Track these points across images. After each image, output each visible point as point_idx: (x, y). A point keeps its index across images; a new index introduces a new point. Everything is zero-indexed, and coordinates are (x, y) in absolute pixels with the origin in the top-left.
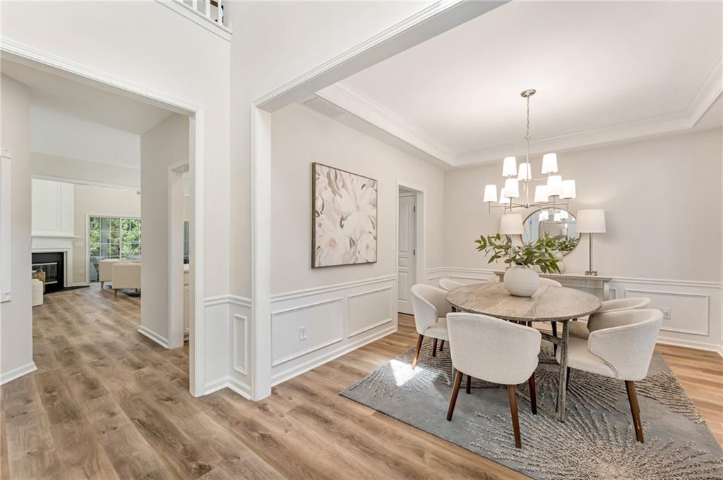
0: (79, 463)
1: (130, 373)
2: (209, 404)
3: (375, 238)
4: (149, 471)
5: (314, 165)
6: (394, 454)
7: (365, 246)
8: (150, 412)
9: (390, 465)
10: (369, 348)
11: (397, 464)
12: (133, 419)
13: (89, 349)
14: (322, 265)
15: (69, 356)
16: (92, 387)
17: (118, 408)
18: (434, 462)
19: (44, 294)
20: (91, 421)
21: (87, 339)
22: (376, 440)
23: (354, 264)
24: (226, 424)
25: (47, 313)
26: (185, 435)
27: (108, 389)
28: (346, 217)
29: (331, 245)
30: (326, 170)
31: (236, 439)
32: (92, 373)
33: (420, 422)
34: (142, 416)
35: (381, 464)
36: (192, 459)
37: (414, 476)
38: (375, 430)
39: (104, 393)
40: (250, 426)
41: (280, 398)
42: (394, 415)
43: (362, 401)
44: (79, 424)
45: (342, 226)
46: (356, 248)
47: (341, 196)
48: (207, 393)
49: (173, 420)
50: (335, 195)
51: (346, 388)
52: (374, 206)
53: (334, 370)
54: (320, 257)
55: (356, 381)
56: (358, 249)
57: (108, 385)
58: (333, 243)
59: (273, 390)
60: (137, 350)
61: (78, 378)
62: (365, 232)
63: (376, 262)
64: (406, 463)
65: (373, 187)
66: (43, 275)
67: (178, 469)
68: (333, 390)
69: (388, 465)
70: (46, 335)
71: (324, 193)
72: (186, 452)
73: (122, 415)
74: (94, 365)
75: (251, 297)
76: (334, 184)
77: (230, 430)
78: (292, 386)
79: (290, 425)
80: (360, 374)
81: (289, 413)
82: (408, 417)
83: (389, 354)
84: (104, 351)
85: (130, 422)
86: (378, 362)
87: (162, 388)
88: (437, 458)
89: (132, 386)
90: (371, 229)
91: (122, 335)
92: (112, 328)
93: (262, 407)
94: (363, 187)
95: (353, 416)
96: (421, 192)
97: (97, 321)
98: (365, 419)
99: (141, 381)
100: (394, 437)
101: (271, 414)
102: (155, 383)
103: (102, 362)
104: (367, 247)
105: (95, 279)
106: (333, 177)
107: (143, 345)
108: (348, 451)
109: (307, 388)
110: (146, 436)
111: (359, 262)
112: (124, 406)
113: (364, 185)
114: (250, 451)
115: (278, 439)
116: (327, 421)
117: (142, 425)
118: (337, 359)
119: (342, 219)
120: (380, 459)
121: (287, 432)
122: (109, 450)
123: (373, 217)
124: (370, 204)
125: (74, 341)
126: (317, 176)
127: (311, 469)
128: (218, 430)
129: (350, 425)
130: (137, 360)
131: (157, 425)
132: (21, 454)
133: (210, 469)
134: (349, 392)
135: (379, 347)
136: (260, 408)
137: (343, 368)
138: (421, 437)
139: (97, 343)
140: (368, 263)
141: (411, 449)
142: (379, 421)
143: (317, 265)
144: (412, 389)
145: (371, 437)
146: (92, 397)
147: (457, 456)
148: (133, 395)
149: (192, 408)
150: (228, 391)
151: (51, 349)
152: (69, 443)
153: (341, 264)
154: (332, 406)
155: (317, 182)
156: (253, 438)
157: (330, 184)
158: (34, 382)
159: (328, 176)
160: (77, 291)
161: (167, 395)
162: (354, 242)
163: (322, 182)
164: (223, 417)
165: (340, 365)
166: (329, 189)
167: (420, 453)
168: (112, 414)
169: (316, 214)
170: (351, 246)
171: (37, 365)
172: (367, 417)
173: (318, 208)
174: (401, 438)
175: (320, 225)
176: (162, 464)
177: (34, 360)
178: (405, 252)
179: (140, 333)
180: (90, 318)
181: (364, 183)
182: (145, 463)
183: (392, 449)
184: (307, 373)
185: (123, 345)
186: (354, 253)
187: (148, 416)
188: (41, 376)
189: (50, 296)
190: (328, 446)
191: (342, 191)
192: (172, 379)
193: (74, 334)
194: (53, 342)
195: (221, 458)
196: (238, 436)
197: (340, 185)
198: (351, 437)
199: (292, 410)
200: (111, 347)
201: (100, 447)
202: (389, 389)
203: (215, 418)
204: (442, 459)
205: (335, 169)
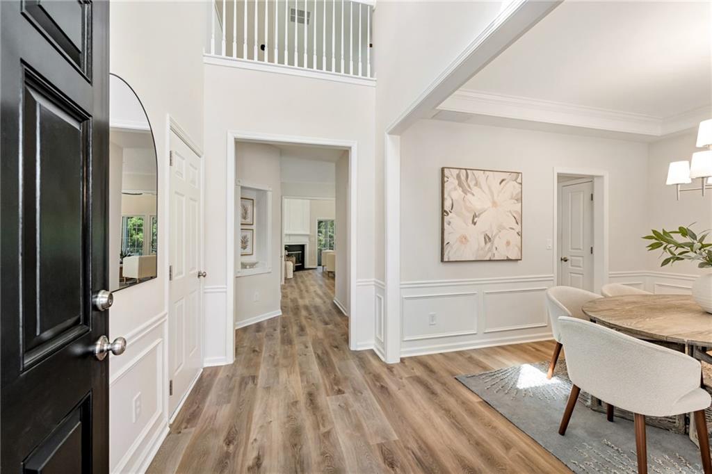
0: (286, 367)
1: (321, 326)
2: (357, 356)
3: (520, 234)
4: (314, 382)
5: (443, 170)
6: (480, 437)
7: (505, 242)
8: (324, 352)
9: (471, 442)
10: (509, 348)
11: (478, 444)
12: (315, 353)
13: (306, 308)
14: (451, 260)
15: (296, 310)
16: (302, 329)
17: (310, 345)
18: (517, 458)
19: (294, 271)
20: (297, 347)
21: (307, 302)
22: (469, 421)
23: (490, 260)
24: (363, 372)
25: (293, 283)
26: (337, 370)
27: (308, 332)
28: (479, 215)
29: (462, 242)
30: (455, 172)
31: (365, 383)
32: (304, 322)
33: (523, 424)
34: (320, 352)
35: (463, 438)
36: (336, 384)
37: (489, 459)
38: (472, 413)
39: (306, 334)
40: (377, 378)
41: (406, 366)
42: (498, 409)
43: (473, 389)
44: (291, 347)
45: (474, 223)
46: (493, 243)
47: (473, 195)
48: (359, 349)
49: (335, 359)
50: (466, 194)
51: (464, 374)
52: (517, 200)
53: (460, 358)
54: (449, 252)
55: (478, 372)
56: (496, 244)
57: (309, 330)
58: (464, 240)
59: (402, 360)
60: (329, 313)
61: (297, 323)
62: (504, 228)
63: (521, 260)
64: (488, 447)
65: (515, 180)
66: (294, 259)
67: (328, 387)
68: (452, 374)
69: (469, 441)
70: (290, 296)
71: (454, 193)
72: (334, 379)
73: (311, 348)
74: (306, 318)
75: (384, 281)
76: (465, 184)
77: (364, 376)
78: (419, 361)
79: (404, 386)
80: (485, 368)
81: (406, 378)
82: (513, 415)
83: (529, 358)
84: (313, 311)
85: (313, 354)
86: (509, 363)
87: (335, 340)
88: (523, 457)
89: (320, 334)
90: (514, 225)
91: (325, 302)
92: (321, 297)
93: (390, 368)
94: (501, 183)
95: (457, 397)
96: (601, 177)
97: (315, 291)
98: (469, 403)
99: (325, 332)
100: (488, 425)
101: (394, 375)
102: (333, 335)
103: (310, 317)
104: (508, 243)
105: (319, 265)
106: (463, 178)
107: (334, 311)
108: (439, 420)
109: (430, 365)
110: (318, 364)
111: (496, 258)
112: (313, 344)
113: (503, 180)
114: (370, 392)
115: (391, 392)
116: (433, 393)
117: (318, 357)
118: (468, 350)
119: (475, 216)
120: (464, 434)
121: (399, 389)
122: (300, 365)
123: (516, 212)
124: (512, 198)
125: (301, 302)
126: (446, 179)
127: (405, 418)
128: (357, 373)
129: (452, 402)
130: (327, 319)
131: (326, 360)
132: (267, 355)
133: (344, 393)
134: (464, 378)
135: (522, 350)
136: (388, 368)
137: (471, 359)
138: (517, 435)
139: (311, 305)
140: (509, 260)
141: (499, 440)
142: (482, 409)
143: (446, 259)
144: (534, 395)
145: (466, 417)
146: (301, 335)
147: (548, 465)
148: (319, 339)
149: (347, 356)
150: (372, 352)
151: (290, 304)
152: (285, 356)
153: (474, 259)
154: (444, 384)
155: (446, 184)
156: (375, 385)
157: (460, 184)
158: (279, 321)
159: (458, 177)
160: (310, 271)
161: (336, 344)
162: (490, 239)
163: (451, 183)
164: (362, 367)
165: (468, 356)
166: (460, 190)
167: (507, 446)
168: (307, 347)
169: (445, 214)
170: (486, 243)
171: (283, 312)
172: (471, 402)
173: (447, 208)
174: (494, 428)
175: (449, 223)
176: (321, 381)
177: (282, 309)
178: (580, 249)
179: (334, 303)
180: (312, 289)
181: (503, 178)
182: (314, 378)
183: (480, 432)
184: (435, 354)
185: (323, 308)
186: (490, 250)
187: (323, 353)
188: (283, 318)
189: (297, 273)
190: (425, 409)
191: (475, 190)
192: (342, 335)
193: (302, 297)
194: (292, 301)
195: (352, 389)
196: (366, 381)
197: (472, 184)
198: (448, 412)
199: (411, 377)
200: (317, 309)
201: (297, 362)
202: (508, 388)
203: (358, 366)
204: (529, 459)
205: (466, 169)
